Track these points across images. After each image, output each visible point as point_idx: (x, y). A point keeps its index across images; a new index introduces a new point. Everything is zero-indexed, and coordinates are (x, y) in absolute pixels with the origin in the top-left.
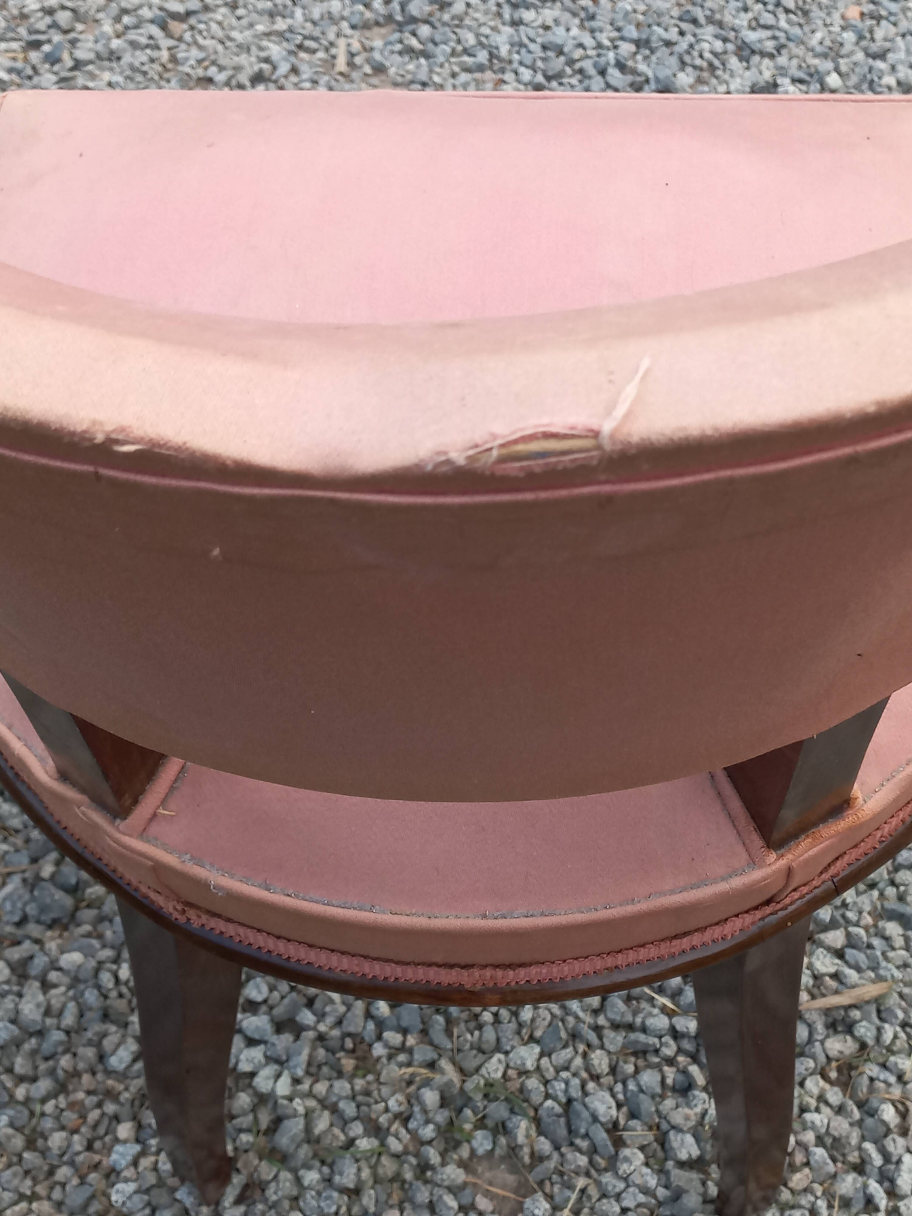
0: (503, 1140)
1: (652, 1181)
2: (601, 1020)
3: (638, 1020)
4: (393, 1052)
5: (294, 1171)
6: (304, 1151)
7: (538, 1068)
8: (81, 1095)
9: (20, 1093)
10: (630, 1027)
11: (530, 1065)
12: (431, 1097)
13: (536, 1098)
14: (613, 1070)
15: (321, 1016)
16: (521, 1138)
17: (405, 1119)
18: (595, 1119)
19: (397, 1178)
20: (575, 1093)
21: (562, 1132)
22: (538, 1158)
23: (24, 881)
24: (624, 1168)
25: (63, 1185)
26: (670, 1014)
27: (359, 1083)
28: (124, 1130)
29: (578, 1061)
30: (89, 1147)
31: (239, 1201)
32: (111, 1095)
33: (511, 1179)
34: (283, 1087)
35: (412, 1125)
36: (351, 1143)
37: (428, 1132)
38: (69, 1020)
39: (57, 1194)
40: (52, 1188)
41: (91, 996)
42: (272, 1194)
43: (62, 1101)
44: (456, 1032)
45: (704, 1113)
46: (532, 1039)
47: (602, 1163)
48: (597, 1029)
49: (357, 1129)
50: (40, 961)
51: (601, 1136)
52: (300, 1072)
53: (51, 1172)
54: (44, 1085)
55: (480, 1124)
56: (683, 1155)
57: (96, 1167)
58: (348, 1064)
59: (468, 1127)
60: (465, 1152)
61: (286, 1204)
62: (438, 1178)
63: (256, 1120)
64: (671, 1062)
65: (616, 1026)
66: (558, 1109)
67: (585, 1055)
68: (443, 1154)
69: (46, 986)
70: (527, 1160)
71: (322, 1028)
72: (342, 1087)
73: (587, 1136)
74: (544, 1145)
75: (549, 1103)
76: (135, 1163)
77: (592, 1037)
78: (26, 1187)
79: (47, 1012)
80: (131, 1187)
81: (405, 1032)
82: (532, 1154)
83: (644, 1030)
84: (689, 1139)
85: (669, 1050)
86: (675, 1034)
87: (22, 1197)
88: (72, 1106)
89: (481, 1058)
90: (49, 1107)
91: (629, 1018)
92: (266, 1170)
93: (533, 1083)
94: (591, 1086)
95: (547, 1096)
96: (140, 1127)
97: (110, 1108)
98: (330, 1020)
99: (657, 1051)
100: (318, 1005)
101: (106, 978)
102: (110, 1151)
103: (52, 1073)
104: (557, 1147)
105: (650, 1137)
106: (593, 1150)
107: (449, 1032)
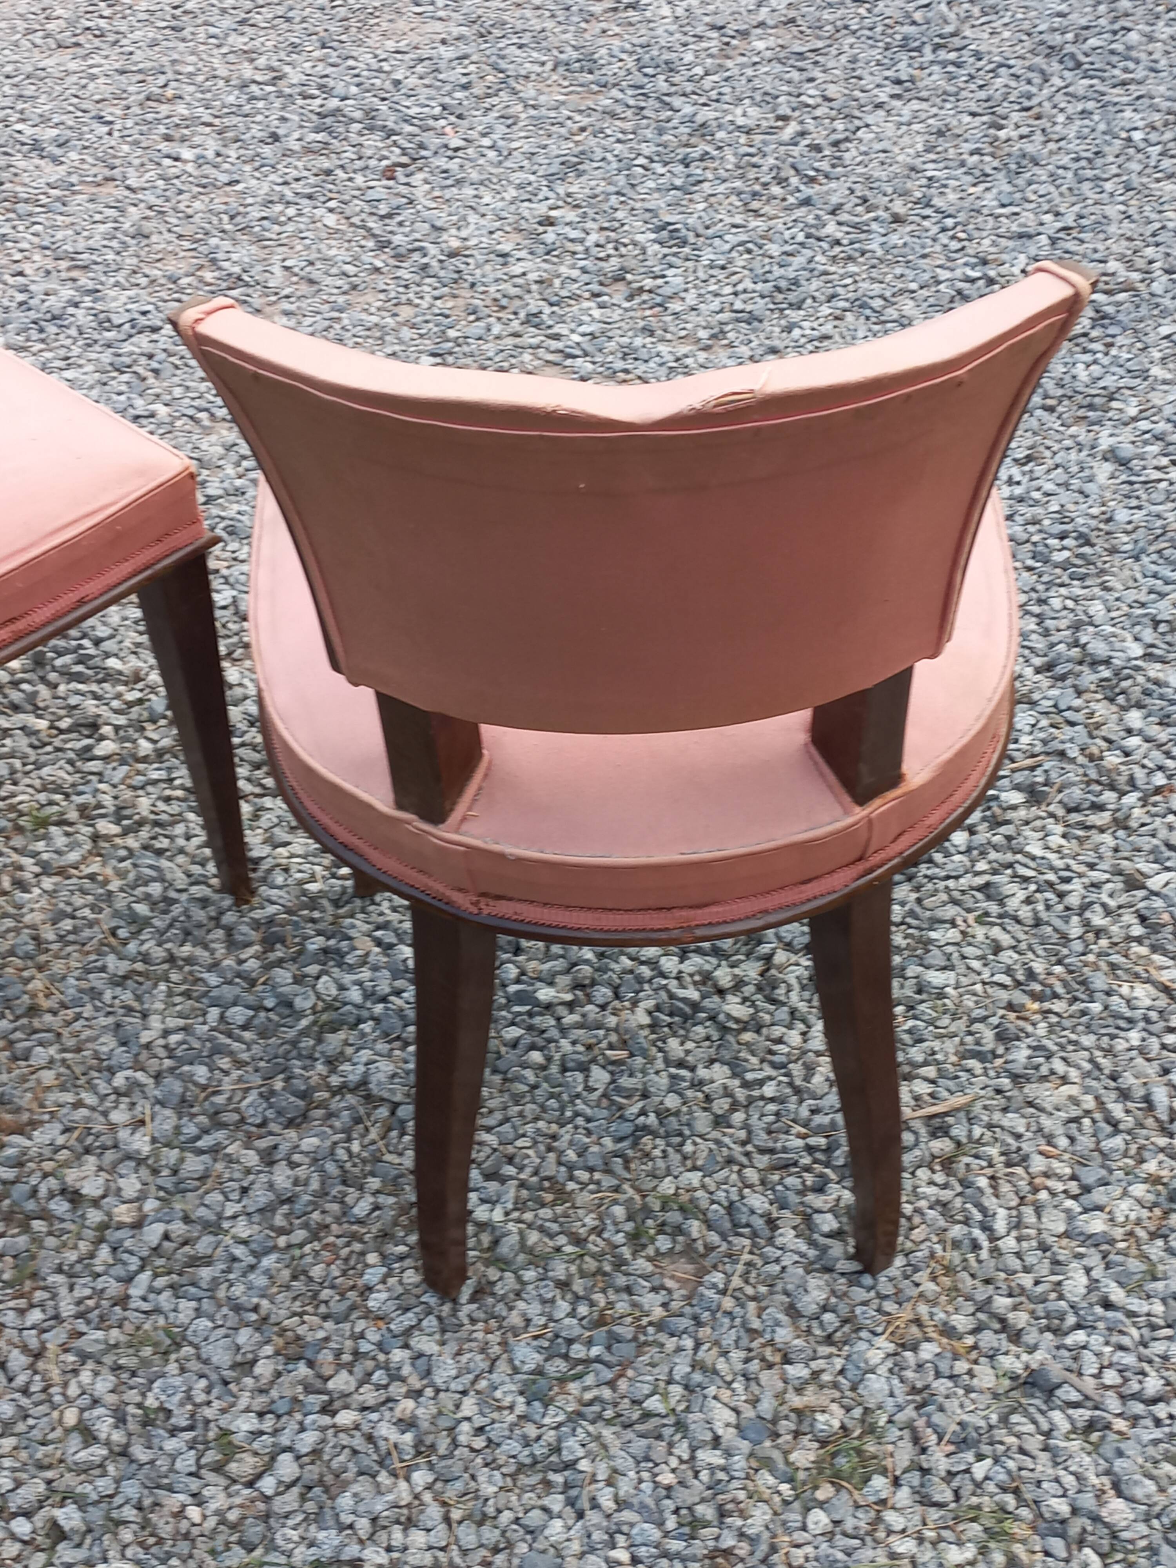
0: (680, 1239)
1: (804, 1248)
2: (749, 1148)
3: (779, 1145)
4: (584, 1185)
5: (515, 1272)
6: (521, 1257)
7: (703, 1186)
8: (331, 1239)
9: (282, 1241)
10: (772, 1151)
11: (696, 1183)
12: (619, 1211)
13: (704, 1204)
14: (763, 1183)
15: (521, 1169)
16: (695, 1234)
17: (598, 1231)
18: (753, 1212)
19: (599, 1272)
20: (735, 1198)
21: (728, 1225)
22: (710, 1248)
23: (261, 1095)
24: (779, 1241)
25: (326, 1302)
26: (804, 1137)
27: (559, 1209)
28: (372, 1258)
29: (734, 1176)
30: (344, 1273)
31: (473, 1300)
32: (355, 1237)
33: (690, 1267)
34: (498, 1215)
35: (606, 1235)
36: (558, 1250)
37: (620, 1238)
38: (315, 1185)
39: (323, 1309)
40: (317, 1307)
41: (331, 1168)
42: (499, 1290)
43: (316, 1245)
44: (633, 1166)
45: (838, 1199)
46: (695, 1168)
47: (762, 1242)
48: (747, 1154)
49: (562, 1240)
50: (284, 1148)
51: (759, 1223)
52: (510, 1206)
53: (316, 1294)
54: (300, 1235)
55: (661, 1228)
56: (826, 1228)
57: (353, 1288)
58: (549, 1197)
59: (652, 1232)
60: (650, 1251)
61: (512, 1296)
62: (630, 1269)
63: (479, 1242)
64: (807, 1169)
65: (762, 1151)
66: (722, 1211)
67: (739, 1172)
68: (634, 1254)
69: (293, 1165)
70: (701, 1249)
71: (522, 1176)
72: (546, 1213)
73: (748, 1225)
74: (714, 1238)
75: (715, 1207)
76: (384, 1282)
77: (744, 1160)
78: (297, 1307)
79: (296, 1182)
80: (384, 1296)
81: (591, 1170)
82: (706, 1246)
83: (785, 1150)
84: (829, 1216)
85: (806, 1160)
86: (810, 1149)
87: (295, 1314)
88: (325, 1247)
89: (655, 1182)
90: (307, 1249)
91: (771, 1144)
92: (493, 1274)
93: (700, 1194)
94: (746, 1191)
95: (713, 1202)
96: (383, 1256)
97: (357, 1247)
98: (528, 1170)
99: (795, 1164)
100: (517, 1160)
101: (341, 1154)
102: (361, 1275)
103: (306, 1226)
104: (724, 1237)
105: (798, 1220)
106: (755, 1235)
107: (627, 1168)
